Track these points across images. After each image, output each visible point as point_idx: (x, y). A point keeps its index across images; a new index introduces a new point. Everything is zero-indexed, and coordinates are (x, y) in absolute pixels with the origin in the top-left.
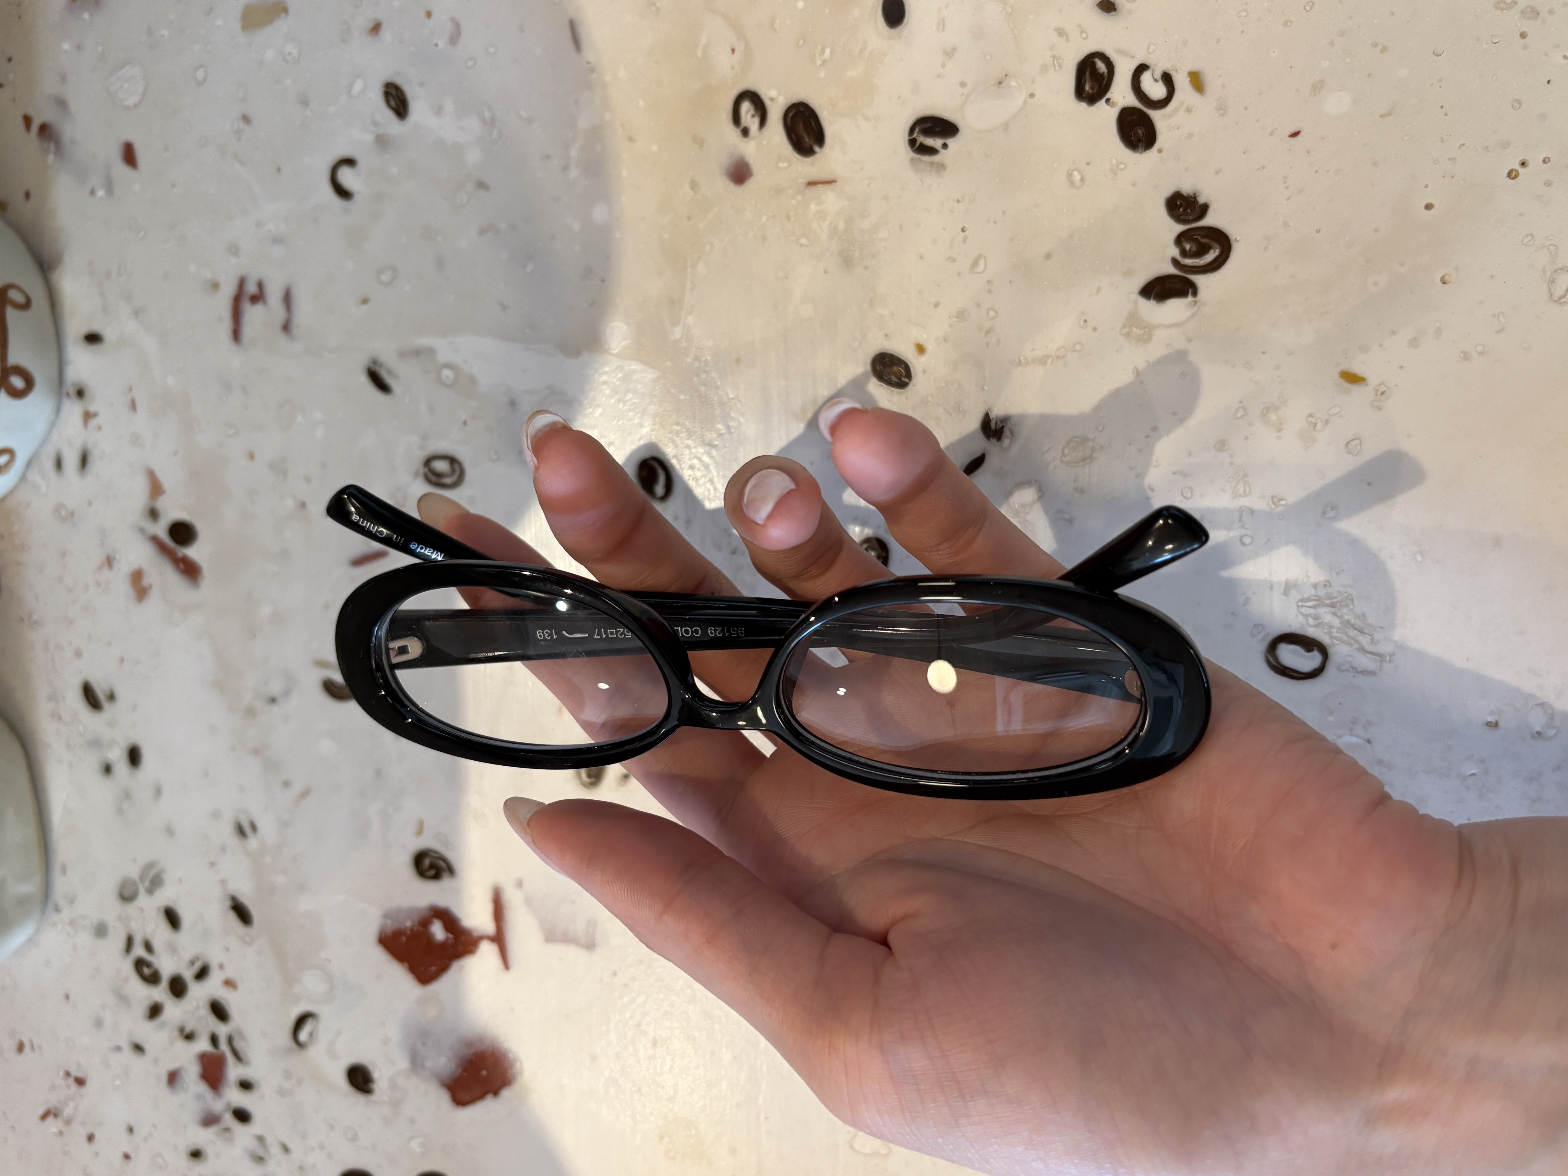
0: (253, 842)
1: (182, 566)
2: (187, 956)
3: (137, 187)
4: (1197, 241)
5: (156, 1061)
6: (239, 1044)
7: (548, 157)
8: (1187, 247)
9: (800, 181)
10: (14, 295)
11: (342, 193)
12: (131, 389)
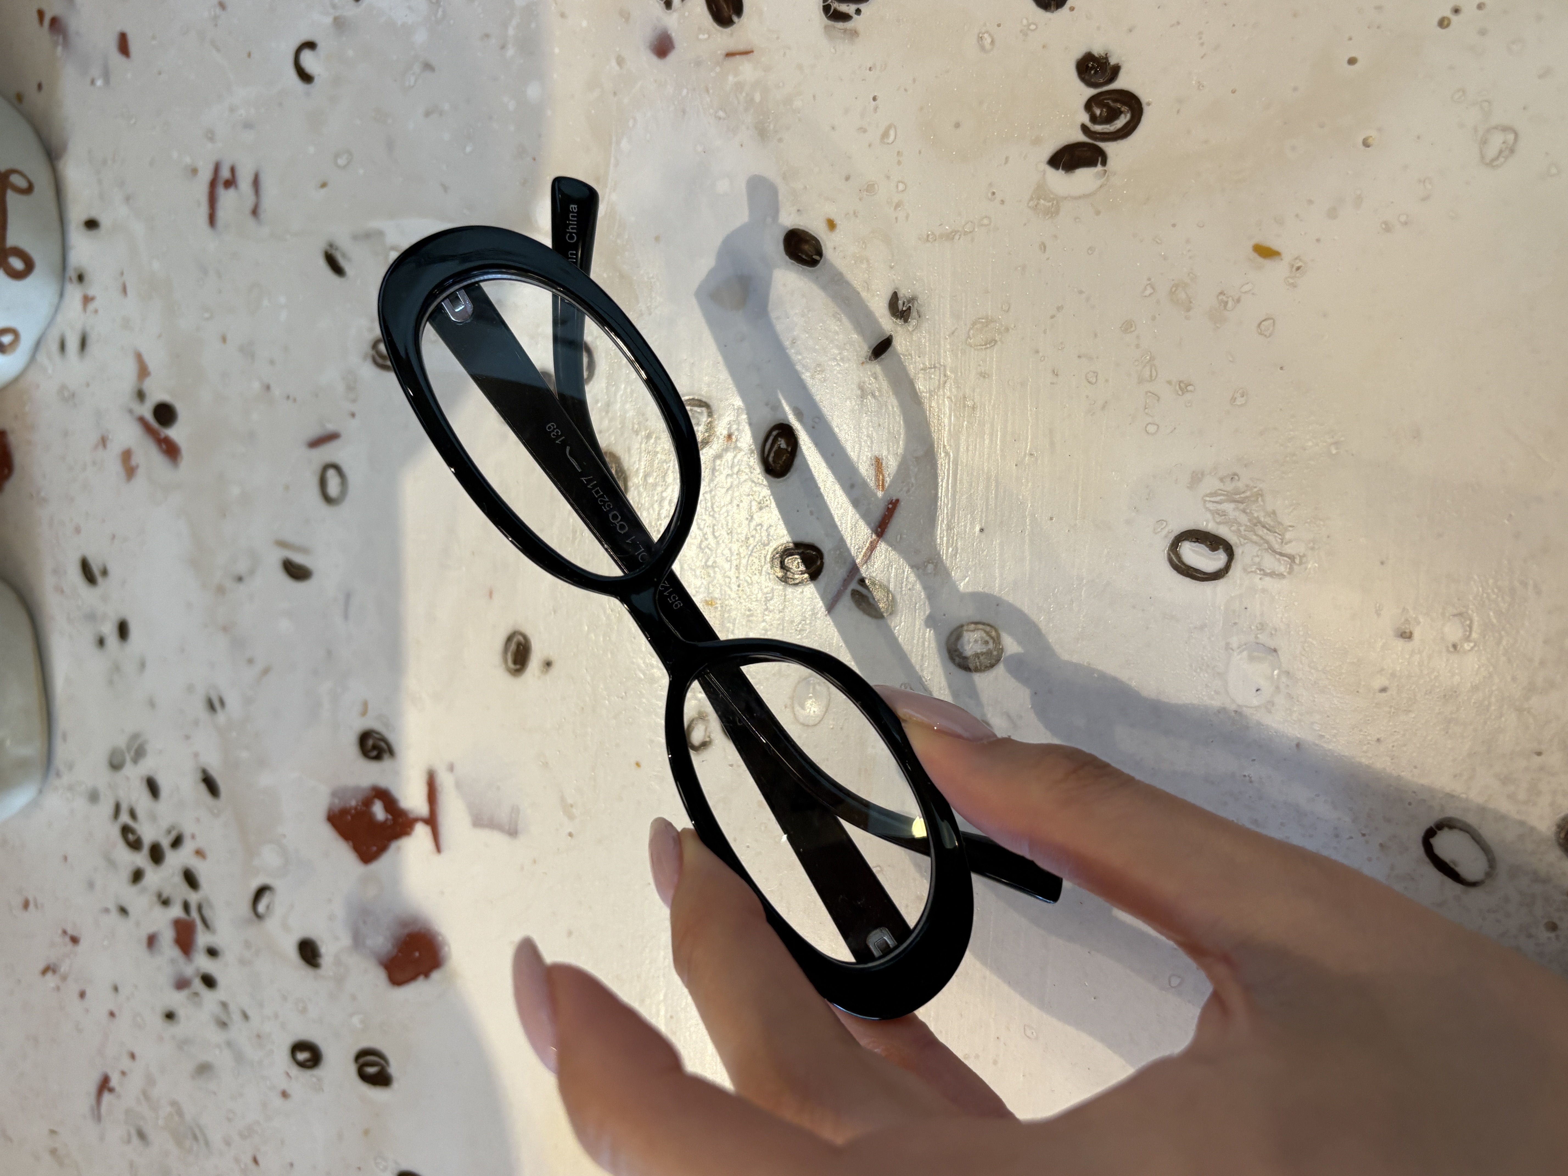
0: (221, 717)
1: (164, 446)
2: (165, 824)
3: (129, 76)
4: (1107, 106)
5: (138, 924)
6: (207, 912)
7: (487, 36)
8: (1098, 112)
9: (719, 52)
10: (15, 179)
11: (305, 77)
12: (122, 274)
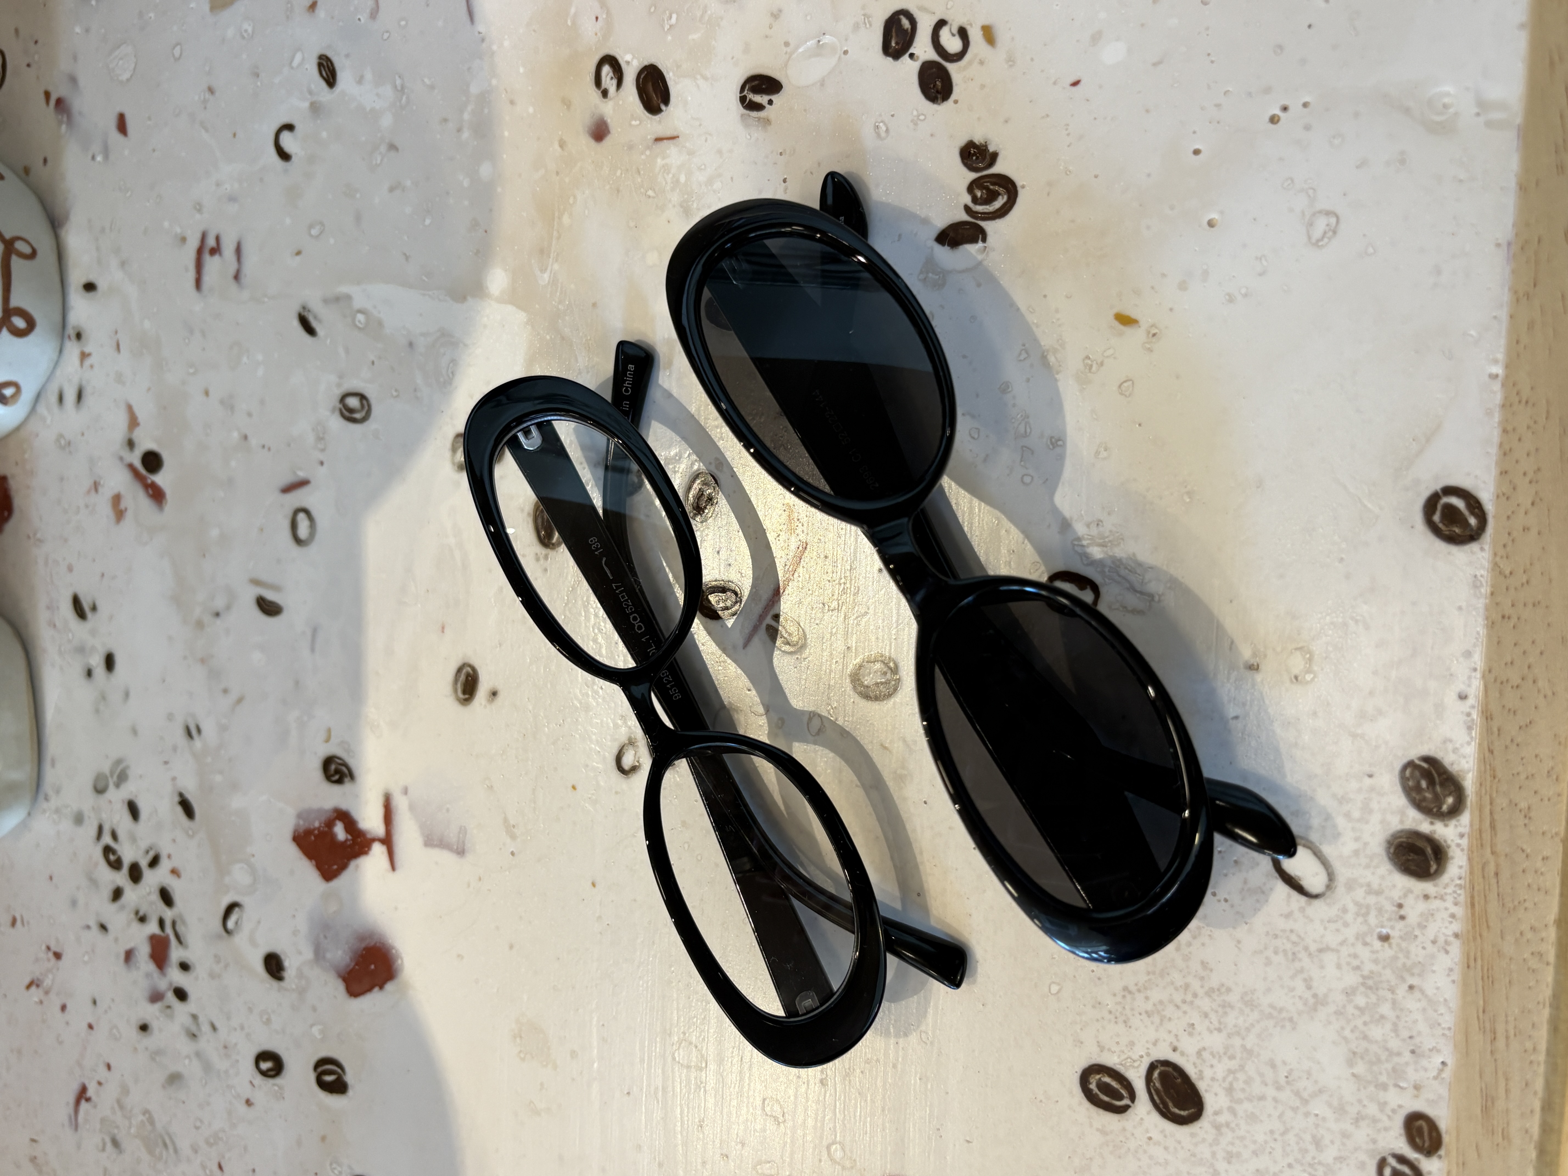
0: (198, 743)
1: (151, 492)
2: (143, 845)
3: (126, 152)
4: (987, 189)
5: (116, 940)
6: (180, 928)
7: (445, 120)
8: (979, 194)
9: (649, 137)
10: (20, 246)
11: (284, 156)
12: (116, 332)
